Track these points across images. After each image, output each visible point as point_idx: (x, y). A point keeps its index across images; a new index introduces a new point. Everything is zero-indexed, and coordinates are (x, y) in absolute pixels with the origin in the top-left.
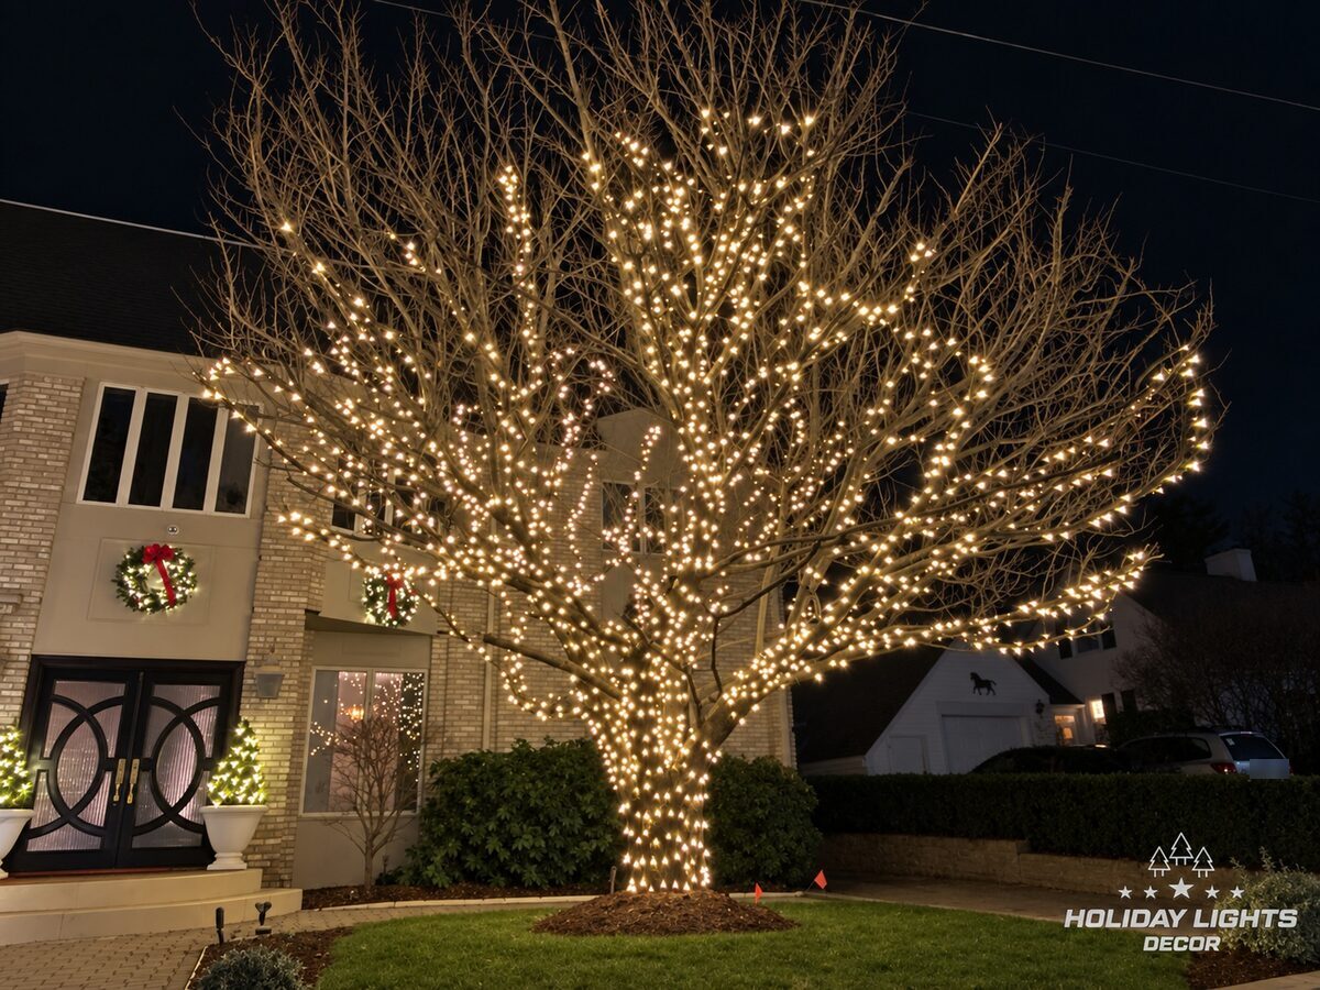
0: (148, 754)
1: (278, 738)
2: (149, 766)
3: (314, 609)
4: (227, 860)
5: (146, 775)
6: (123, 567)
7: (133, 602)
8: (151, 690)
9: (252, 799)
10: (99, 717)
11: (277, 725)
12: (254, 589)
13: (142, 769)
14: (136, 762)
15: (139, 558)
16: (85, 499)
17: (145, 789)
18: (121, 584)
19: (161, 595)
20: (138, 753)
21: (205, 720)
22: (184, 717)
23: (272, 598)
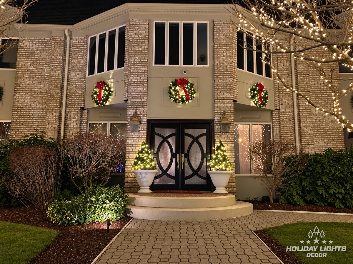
0: (186, 152)
1: (229, 147)
2: (187, 156)
3: (235, 100)
4: (220, 190)
5: (186, 159)
6: (170, 88)
7: (176, 100)
8: (184, 131)
9: (227, 169)
10: (169, 140)
11: (229, 143)
12: (214, 93)
13: (185, 157)
14: (183, 155)
15: (175, 84)
16: (155, 64)
17: (186, 164)
18: (171, 93)
19: (184, 97)
20: (183, 152)
21: (203, 141)
22: (195, 139)
23: (221, 96)
